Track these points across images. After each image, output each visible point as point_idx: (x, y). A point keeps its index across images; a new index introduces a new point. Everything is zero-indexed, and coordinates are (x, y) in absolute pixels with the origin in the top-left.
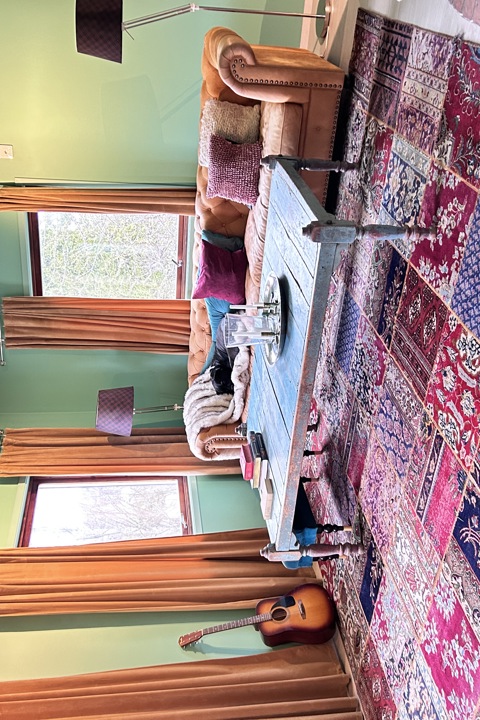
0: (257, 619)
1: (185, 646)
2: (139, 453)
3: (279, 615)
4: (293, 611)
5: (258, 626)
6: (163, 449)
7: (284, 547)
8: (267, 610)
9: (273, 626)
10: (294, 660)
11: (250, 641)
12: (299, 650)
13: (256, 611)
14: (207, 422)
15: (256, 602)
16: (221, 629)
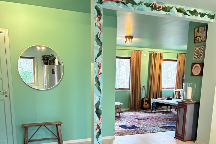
0: (146, 98)
1: (143, 87)
2: (180, 80)
3: (146, 101)
4: (146, 103)
5: (145, 98)
6: (181, 85)
7: (153, 101)
8: (147, 99)
9: (144, 100)
10: (139, 102)
11: (143, 96)
12: (141, 103)
13: (147, 98)
14: (181, 92)
15: (149, 98)
16: (145, 92)
